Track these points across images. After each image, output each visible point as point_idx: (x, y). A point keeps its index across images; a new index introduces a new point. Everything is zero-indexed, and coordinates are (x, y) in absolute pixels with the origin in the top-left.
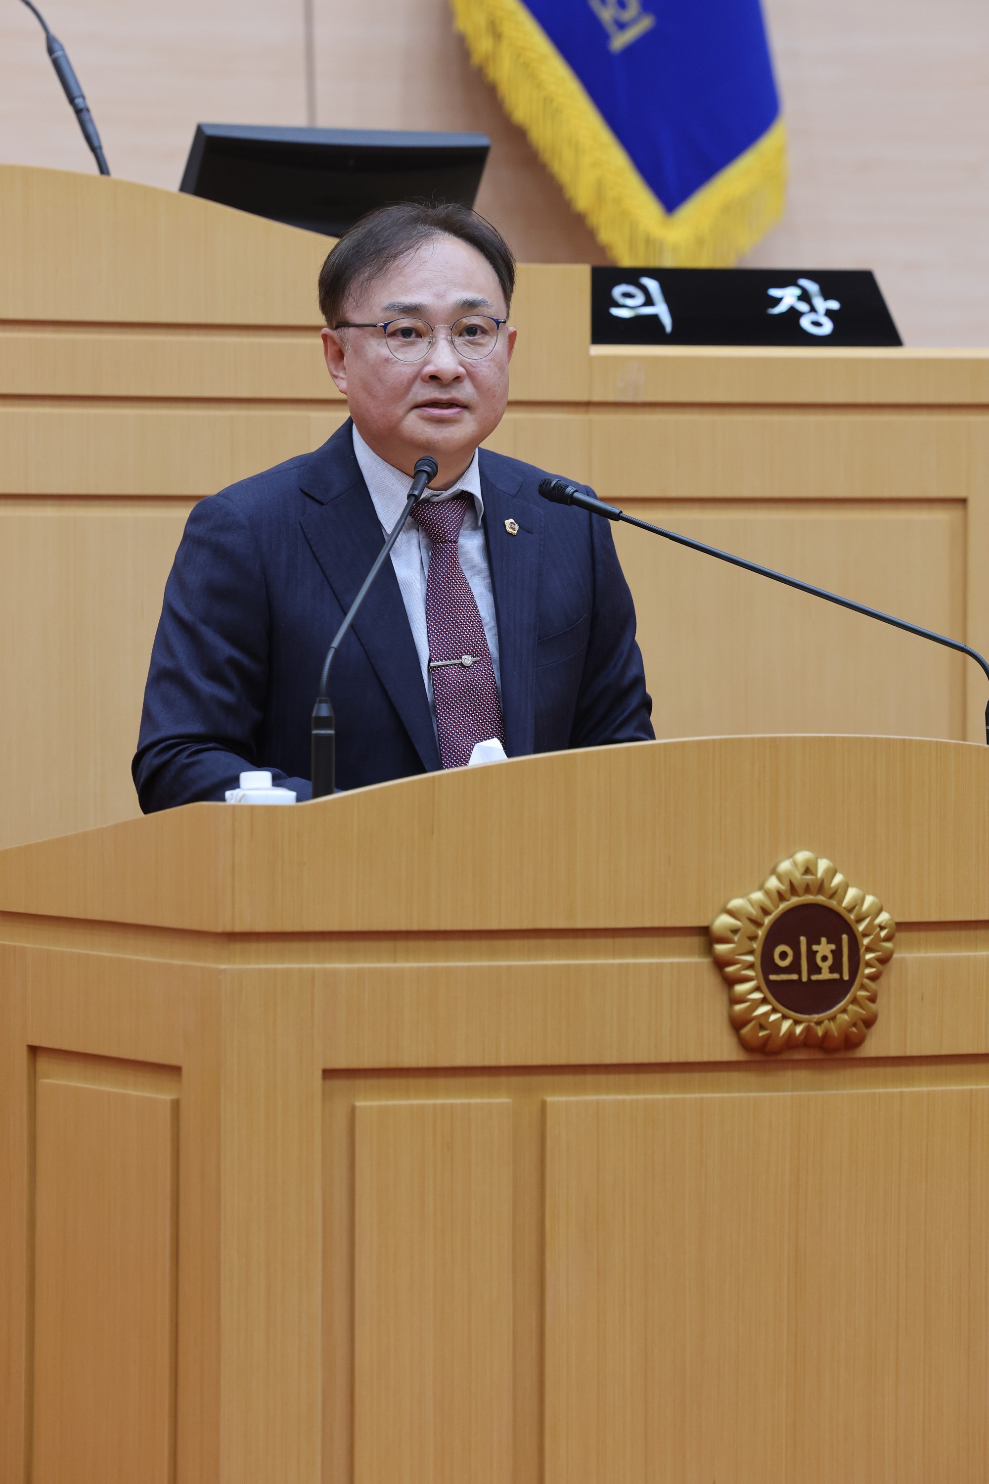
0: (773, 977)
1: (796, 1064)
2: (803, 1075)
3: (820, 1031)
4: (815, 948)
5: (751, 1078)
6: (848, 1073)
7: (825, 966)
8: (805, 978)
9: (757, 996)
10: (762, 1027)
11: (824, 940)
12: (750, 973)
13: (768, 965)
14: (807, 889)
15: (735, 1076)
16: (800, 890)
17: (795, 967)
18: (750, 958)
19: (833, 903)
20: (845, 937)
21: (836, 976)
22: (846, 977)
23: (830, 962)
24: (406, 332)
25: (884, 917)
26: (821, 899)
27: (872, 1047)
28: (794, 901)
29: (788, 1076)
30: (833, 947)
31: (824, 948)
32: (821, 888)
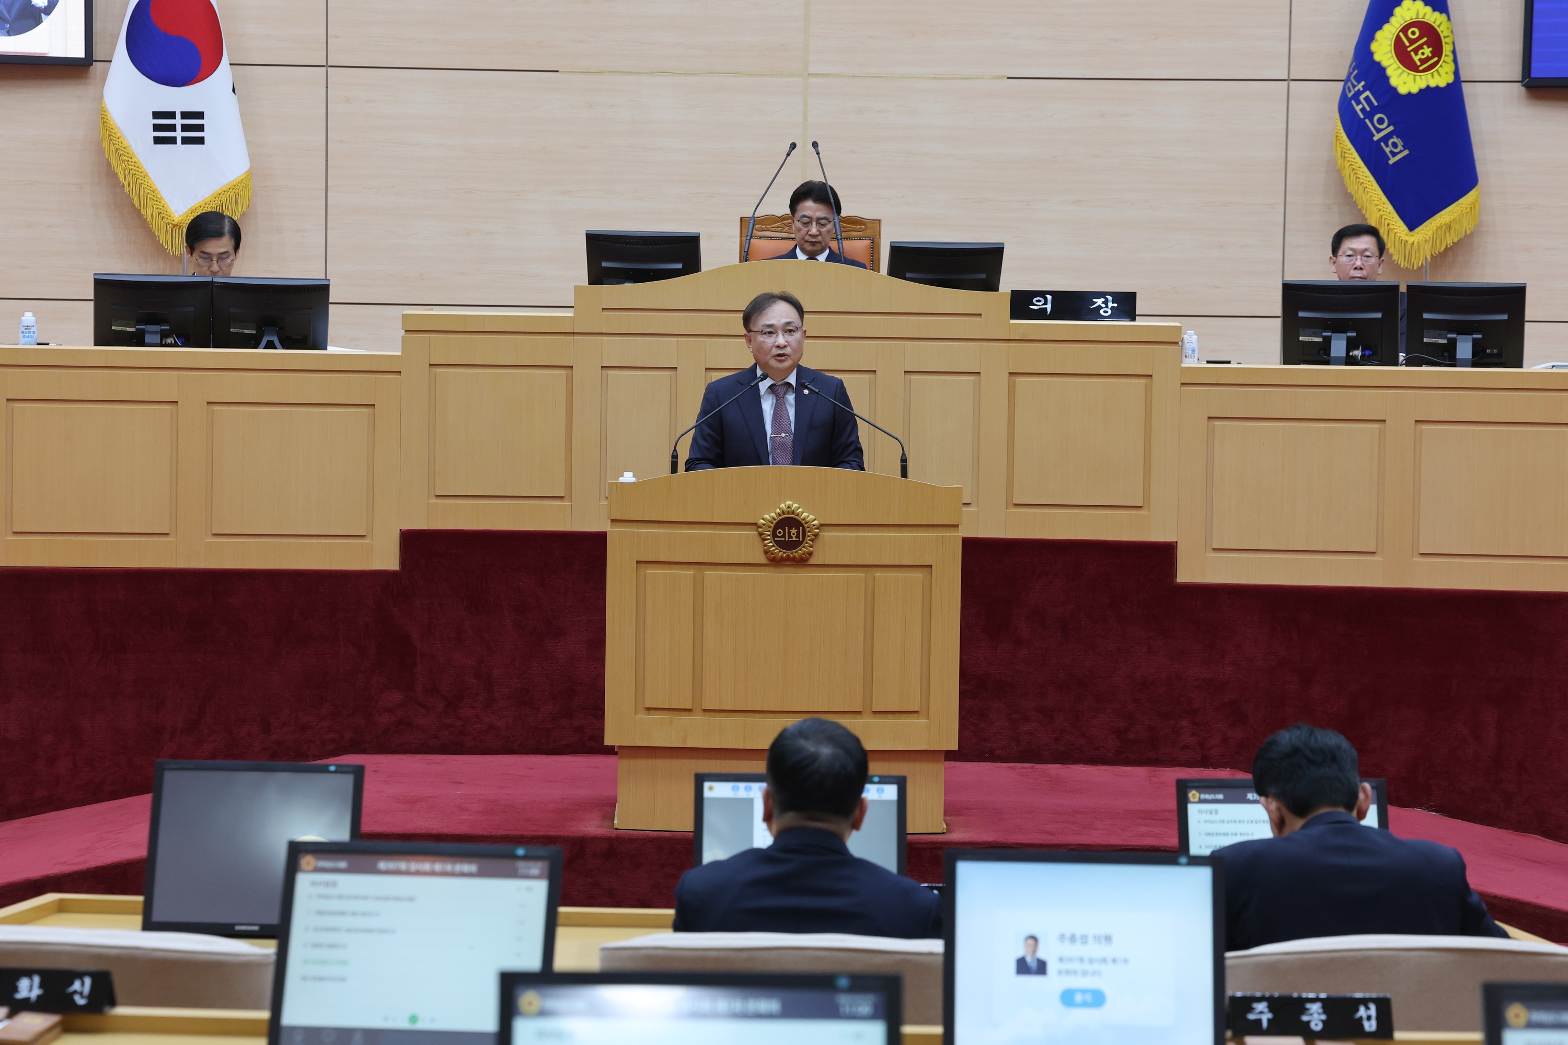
0: (776, 539)
1: (787, 566)
2: (790, 569)
3: (792, 556)
4: (791, 530)
5: (772, 569)
6: (806, 569)
7: (794, 536)
8: (787, 540)
9: (771, 544)
10: (773, 554)
11: (794, 528)
12: (769, 537)
13: (774, 535)
14: (788, 513)
15: (767, 568)
16: (786, 513)
17: (784, 536)
18: (769, 533)
19: (797, 517)
20: (801, 528)
21: (798, 539)
22: (801, 540)
23: (796, 534)
24: (770, 333)
25: (816, 522)
26: (793, 516)
27: (812, 561)
28: (784, 516)
29: (785, 569)
30: (797, 530)
31: (794, 531)
32: (793, 513)
